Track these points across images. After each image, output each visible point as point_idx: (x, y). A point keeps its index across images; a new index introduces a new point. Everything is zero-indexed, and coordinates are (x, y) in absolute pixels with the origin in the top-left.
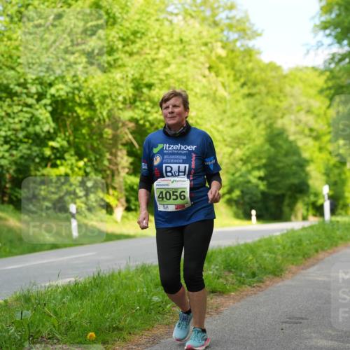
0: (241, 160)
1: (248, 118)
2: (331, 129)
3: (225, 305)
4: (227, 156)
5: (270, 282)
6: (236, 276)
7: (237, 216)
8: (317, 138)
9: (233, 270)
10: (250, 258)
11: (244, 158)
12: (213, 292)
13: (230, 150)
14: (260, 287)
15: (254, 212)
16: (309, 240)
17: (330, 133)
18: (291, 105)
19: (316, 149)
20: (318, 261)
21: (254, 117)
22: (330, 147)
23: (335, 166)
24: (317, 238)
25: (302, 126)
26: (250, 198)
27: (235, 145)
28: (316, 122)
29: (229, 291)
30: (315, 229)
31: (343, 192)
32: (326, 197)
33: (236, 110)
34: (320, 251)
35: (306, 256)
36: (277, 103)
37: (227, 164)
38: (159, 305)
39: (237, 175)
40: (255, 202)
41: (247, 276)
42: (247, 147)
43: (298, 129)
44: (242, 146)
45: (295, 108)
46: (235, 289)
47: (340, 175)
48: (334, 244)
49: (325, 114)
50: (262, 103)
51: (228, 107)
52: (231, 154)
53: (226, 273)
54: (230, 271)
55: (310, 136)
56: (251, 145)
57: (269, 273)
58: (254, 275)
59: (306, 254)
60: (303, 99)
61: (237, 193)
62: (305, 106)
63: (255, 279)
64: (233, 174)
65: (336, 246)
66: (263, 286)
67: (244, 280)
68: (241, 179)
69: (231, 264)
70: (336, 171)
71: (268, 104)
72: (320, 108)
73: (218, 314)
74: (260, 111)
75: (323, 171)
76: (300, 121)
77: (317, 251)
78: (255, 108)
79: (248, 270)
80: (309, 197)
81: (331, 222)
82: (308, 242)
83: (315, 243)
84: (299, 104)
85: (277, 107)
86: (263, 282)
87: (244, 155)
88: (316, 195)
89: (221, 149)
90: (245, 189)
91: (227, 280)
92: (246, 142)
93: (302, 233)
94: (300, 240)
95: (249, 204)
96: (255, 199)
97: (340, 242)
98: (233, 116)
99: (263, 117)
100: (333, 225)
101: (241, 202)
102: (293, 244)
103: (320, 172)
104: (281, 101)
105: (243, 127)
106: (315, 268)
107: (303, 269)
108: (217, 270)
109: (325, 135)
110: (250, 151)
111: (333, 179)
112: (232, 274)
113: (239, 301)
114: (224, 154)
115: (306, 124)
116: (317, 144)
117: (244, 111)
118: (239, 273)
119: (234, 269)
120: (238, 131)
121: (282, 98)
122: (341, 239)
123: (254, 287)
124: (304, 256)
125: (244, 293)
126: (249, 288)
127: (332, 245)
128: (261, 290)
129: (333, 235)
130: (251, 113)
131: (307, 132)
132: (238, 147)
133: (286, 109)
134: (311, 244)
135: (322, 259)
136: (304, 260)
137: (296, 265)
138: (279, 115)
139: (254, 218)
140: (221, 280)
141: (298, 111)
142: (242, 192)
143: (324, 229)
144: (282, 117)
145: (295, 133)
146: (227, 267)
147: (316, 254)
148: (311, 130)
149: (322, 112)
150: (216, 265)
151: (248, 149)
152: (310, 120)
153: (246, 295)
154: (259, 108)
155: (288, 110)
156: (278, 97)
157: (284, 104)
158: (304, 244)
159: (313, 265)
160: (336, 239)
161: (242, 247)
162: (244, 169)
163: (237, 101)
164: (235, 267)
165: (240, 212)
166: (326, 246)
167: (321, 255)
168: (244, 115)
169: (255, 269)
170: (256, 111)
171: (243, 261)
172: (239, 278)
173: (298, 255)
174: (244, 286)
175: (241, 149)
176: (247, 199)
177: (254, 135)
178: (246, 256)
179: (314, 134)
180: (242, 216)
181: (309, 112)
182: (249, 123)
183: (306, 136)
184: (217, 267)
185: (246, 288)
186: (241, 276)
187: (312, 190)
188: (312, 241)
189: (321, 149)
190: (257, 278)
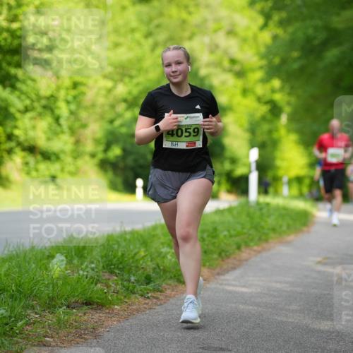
0: (125, 101)
1: (138, 36)
2: (264, 62)
3: (106, 324)
4: (103, 92)
5: (173, 291)
6: (122, 280)
7: (113, 187)
8: (240, 74)
9: (117, 271)
10: (142, 254)
11: (130, 98)
12: (87, 304)
13: (109, 84)
14: (157, 298)
15: (140, 182)
16: (229, 231)
17: (261, 68)
18: (205, 21)
19: (238, 91)
20: (240, 263)
21: (148, 35)
22: (260, 90)
23: (264, 118)
24: (239, 228)
25: (219, 53)
26: (135, 161)
27: (117, 77)
28: (241, 49)
29: (111, 303)
30: (235, 212)
31: (273, 159)
32: (254, 166)
33: (120, 22)
34: (243, 248)
35: (223, 254)
36: (184, 15)
37: (103, 105)
38: (5, 321)
39: (117, 123)
40: (141, 167)
41: (137, 281)
42: (135, 81)
43: (212, 58)
44: (127, 80)
45: (212, 25)
46: (121, 300)
47: (270, 132)
48: (263, 237)
49: (255, 38)
50: (161, 14)
51: (109, 16)
52: (109, 91)
53: (107, 276)
54: (112, 272)
55: (230, 71)
56: (141, 79)
57: (171, 278)
58: (148, 280)
59: (223, 251)
60: (224, 13)
61: (116, 151)
62: (225, 24)
63: (150, 286)
64: (111, 122)
65: (266, 241)
66: (161, 297)
67: (134, 287)
68: (124, 130)
69: (114, 261)
70: (266, 127)
71: (170, 17)
72: (248, 28)
73: (95, 337)
74: (158, 26)
75: (246, 125)
76: (217, 46)
77: (239, 248)
78: (151, 20)
79: (140, 272)
80: (222, 163)
81: (258, 203)
82: (226, 233)
83: (236, 236)
84: (217, 20)
85: (184, 22)
86: (161, 292)
87: (130, 93)
88: (234, 161)
89: (96, 81)
90: (128, 147)
91: (108, 286)
92: (134, 73)
93: (217, 218)
94: (215, 229)
95: (133, 169)
96: (142, 162)
97: (272, 235)
98: (116, 31)
99: (162, 36)
100: (261, 209)
101: (121, 165)
102: (205, 235)
103: (241, 126)
104: (190, 13)
105: (130, 49)
106: (237, 273)
107: (218, 274)
108: (93, 269)
109: (253, 70)
110: (140, 88)
111: (260, 138)
112: (115, 278)
113: (126, 318)
114: (100, 89)
115: (226, 52)
116: (240, 83)
117: (134, 24)
118: (126, 277)
119: (119, 269)
120: (123, 55)
121: (192, 9)
122: (274, 230)
123: (148, 298)
124: (220, 254)
125: (134, 307)
126: (141, 299)
127: (260, 239)
128: (159, 303)
129: (263, 223)
130: (144, 29)
131: (226, 64)
132: (121, 80)
133: (197, 26)
134: (231, 236)
135: (246, 260)
136: (220, 259)
137: (209, 268)
138: (187, 34)
139: (139, 191)
140: (99, 285)
141: (216, 31)
142: (124, 150)
143: (248, 215)
144: (190, 38)
145: (208, 65)
146: (107, 265)
147: (237, 251)
148: (233, 61)
149: (250, 34)
150: (92, 263)
151: (138, 84)
152: (232, 46)
153: (138, 311)
154: (156, 22)
155: (201, 28)
156: (186, 7)
157: (195, 19)
158: (221, 236)
159: (234, 268)
160: (266, 231)
161: (128, 237)
162: (128, 115)
163: (124, 8)
164: (121, 266)
165: (119, 181)
166: (252, 240)
167: (244, 254)
168: (133, 30)
169: (150, 271)
170: (152, 26)
171: (133, 257)
172: (125, 283)
173: (212, 252)
174: (133, 296)
175: (125, 84)
176: (130, 161)
177: (147, 63)
178: (136, 250)
179: (237, 68)
180: (120, 186)
181: (231, 32)
182: (139, 44)
183: (224, 70)
184: (93, 265)
185: (137, 300)
186: (129, 281)
187: (228, 154)
188: (232, 232)
189: (245, 92)
190: (152, 284)
